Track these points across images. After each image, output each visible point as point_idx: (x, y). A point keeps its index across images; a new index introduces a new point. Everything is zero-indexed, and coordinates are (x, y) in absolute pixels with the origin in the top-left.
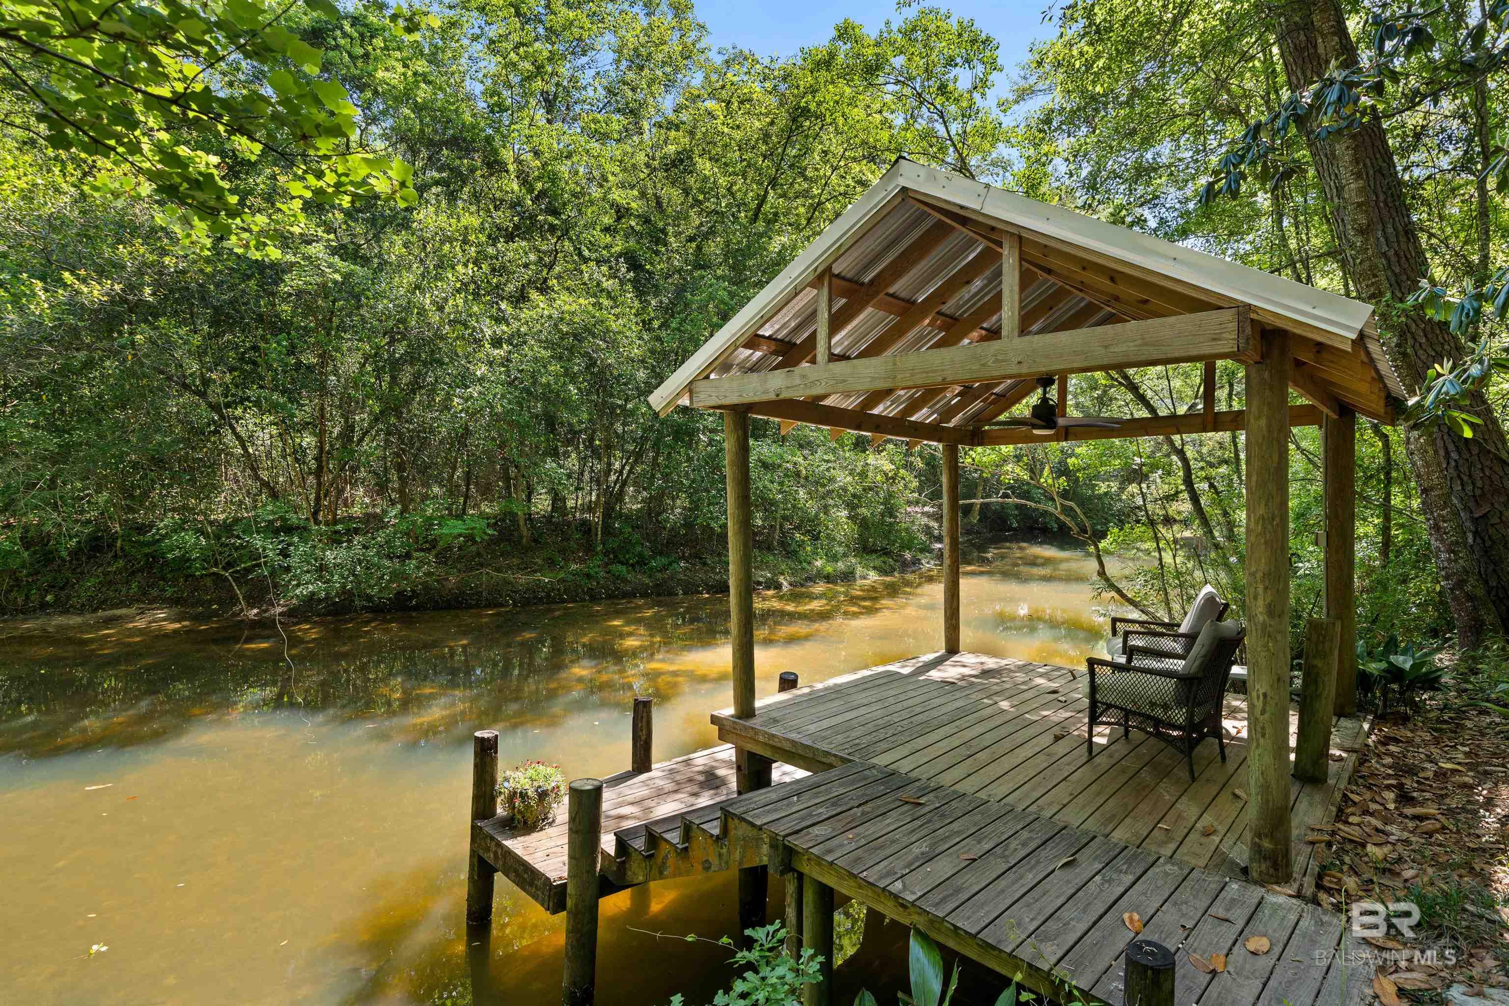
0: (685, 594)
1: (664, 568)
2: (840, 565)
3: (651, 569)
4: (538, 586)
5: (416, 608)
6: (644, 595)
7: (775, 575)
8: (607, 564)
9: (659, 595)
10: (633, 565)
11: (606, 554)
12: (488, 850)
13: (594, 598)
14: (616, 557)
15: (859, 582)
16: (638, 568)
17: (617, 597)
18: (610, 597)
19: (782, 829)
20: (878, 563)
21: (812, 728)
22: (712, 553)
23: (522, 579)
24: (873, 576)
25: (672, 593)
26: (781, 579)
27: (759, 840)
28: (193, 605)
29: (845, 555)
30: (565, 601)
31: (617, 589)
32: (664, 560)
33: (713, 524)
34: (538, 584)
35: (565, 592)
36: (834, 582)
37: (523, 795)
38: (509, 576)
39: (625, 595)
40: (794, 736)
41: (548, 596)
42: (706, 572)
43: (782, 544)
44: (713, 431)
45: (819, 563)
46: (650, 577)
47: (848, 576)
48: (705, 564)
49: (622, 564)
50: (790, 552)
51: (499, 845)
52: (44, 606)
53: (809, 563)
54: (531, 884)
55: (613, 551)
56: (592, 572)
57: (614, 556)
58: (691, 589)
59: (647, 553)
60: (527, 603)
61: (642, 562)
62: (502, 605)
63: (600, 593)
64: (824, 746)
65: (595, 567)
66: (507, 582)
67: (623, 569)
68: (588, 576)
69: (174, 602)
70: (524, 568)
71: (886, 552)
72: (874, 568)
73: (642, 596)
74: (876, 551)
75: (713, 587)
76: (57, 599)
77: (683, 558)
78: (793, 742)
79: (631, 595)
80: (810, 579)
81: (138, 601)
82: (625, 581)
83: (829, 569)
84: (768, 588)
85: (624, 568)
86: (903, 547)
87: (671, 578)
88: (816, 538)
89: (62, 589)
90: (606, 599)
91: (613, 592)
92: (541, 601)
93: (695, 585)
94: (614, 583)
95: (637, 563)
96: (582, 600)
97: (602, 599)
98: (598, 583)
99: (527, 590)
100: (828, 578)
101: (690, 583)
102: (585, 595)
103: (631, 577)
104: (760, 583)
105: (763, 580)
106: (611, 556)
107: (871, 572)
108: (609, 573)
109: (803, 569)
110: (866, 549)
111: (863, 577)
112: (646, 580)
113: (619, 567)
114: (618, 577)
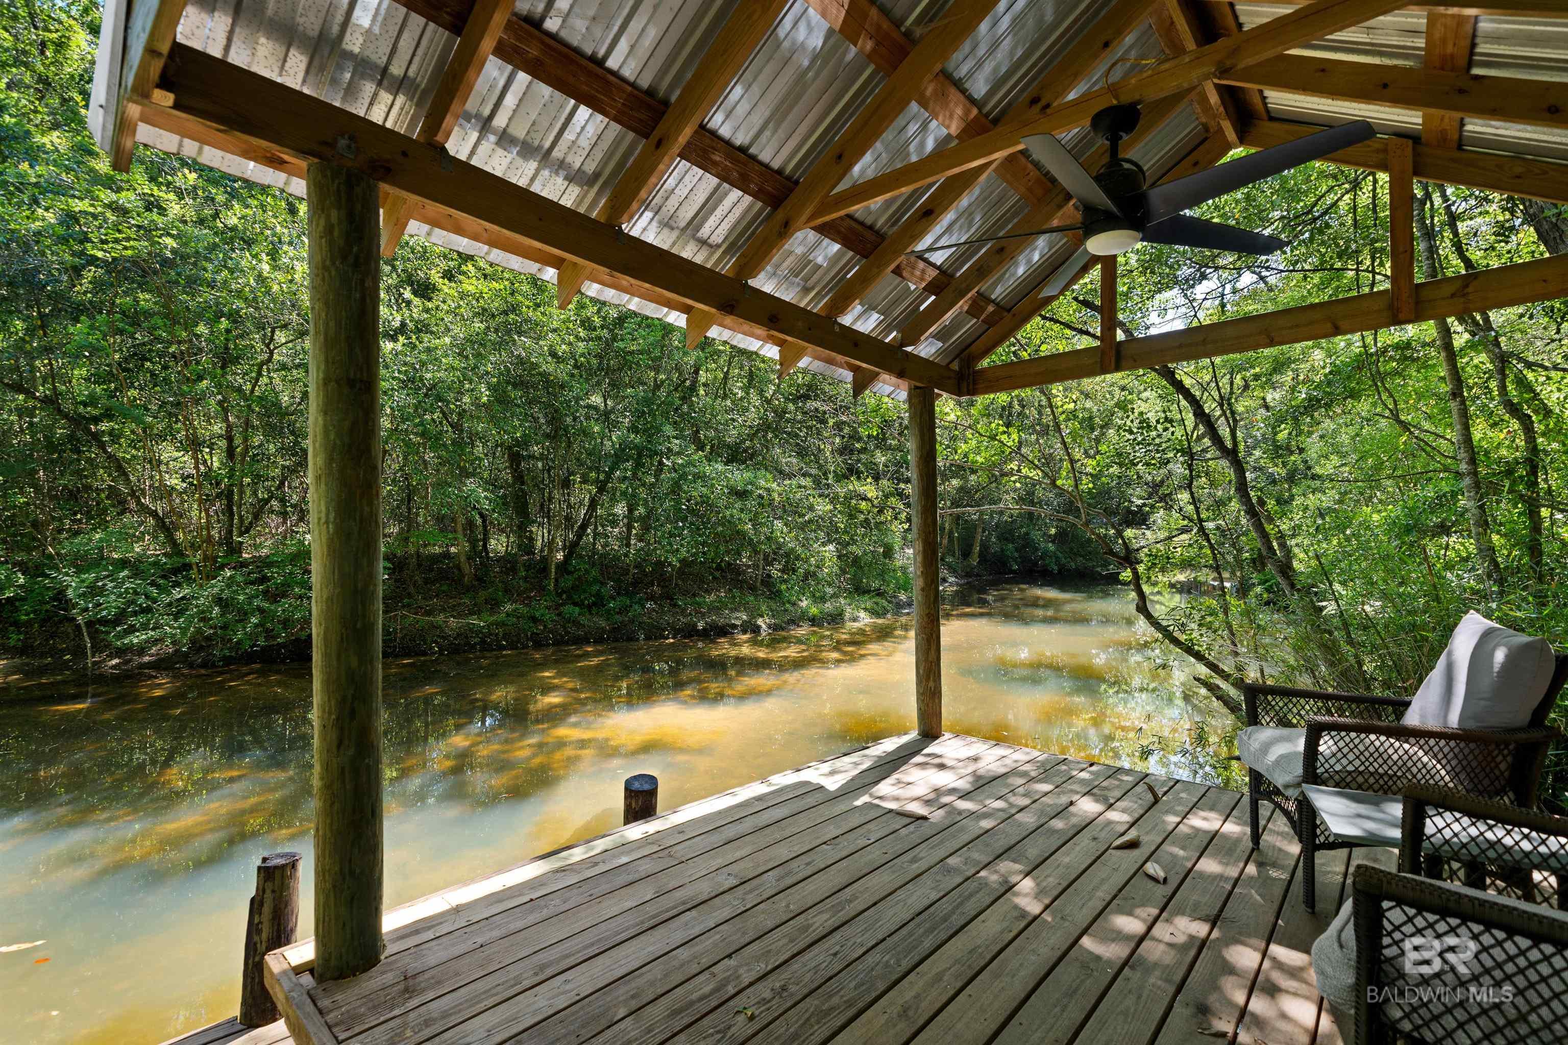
0: (648, 638)
1: (623, 610)
2: (828, 606)
3: (608, 611)
4: (471, 630)
6: (599, 641)
7: (755, 617)
8: (558, 606)
9: (616, 640)
10: (589, 607)
13: (539, 645)
14: (570, 597)
16: (594, 610)
17: (567, 643)
18: (556, 643)
20: (869, 605)
23: (454, 623)
24: (864, 618)
25: (632, 639)
26: (760, 622)
29: (834, 596)
30: (503, 648)
31: (567, 633)
34: (471, 629)
35: (504, 638)
36: (820, 626)
38: (440, 619)
39: (573, 641)
41: (483, 642)
42: (675, 614)
45: (804, 604)
46: (607, 619)
47: (836, 619)
48: (675, 605)
49: (576, 605)
53: (794, 604)
56: (537, 614)
57: (569, 595)
58: (654, 633)
59: (607, 593)
60: (455, 650)
62: (424, 654)
63: (547, 638)
65: (542, 609)
66: (434, 627)
68: (534, 619)
71: (879, 593)
72: (865, 609)
73: (592, 644)
74: (868, 592)
75: (679, 631)
79: (583, 641)
80: (792, 621)
82: (576, 623)
83: (814, 611)
84: (745, 632)
85: (577, 610)
86: (899, 587)
87: (632, 621)
90: (553, 645)
91: (562, 637)
92: (473, 647)
93: (658, 628)
94: (564, 627)
95: (594, 604)
96: (525, 647)
97: (549, 645)
98: (545, 626)
99: (458, 635)
100: (813, 621)
101: (654, 627)
102: (528, 640)
103: (583, 620)
104: (734, 626)
105: (738, 623)
106: (564, 596)
107: (862, 614)
108: (559, 615)
109: (786, 610)
110: (859, 590)
111: (855, 620)
112: (603, 624)
113: (572, 608)
114: (569, 620)
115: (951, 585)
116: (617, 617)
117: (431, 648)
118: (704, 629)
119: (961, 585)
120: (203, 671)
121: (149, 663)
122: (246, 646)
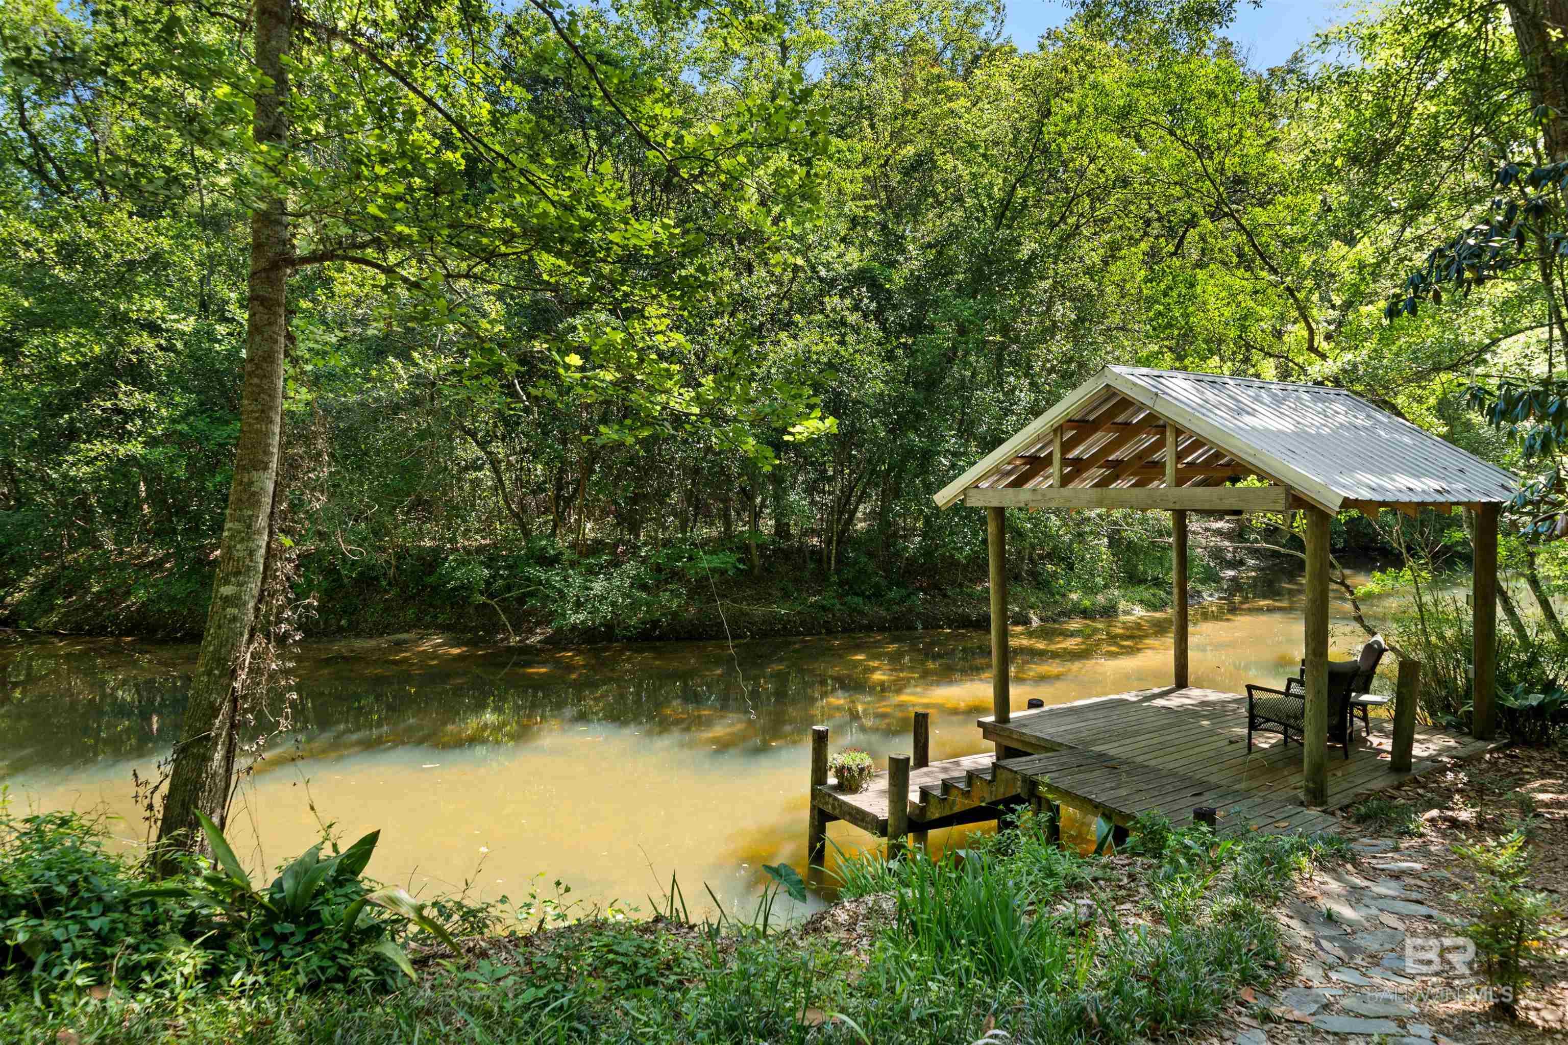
0: (925, 628)
1: (902, 600)
2: (1100, 599)
3: (888, 601)
4: (774, 618)
5: (660, 638)
6: (882, 629)
7: (1022, 608)
8: (842, 596)
9: (898, 630)
10: (869, 597)
11: (841, 584)
12: (827, 803)
13: (831, 631)
14: (851, 587)
15: (1123, 618)
16: (873, 600)
17: (853, 630)
18: (845, 630)
19: (1029, 773)
20: (1146, 595)
21: (1051, 731)
22: (953, 583)
23: (758, 611)
24: (1139, 612)
25: (911, 628)
26: (1031, 613)
27: (1015, 779)
28: (463, 632)
29: (1106, 586)
30: (799, 633)
31: (853, 622)
32: (903, 592)
33: (957, 556)
34: (775, 616)
35: (801, 625)
36: (1093, 619)
37: (850, 769)
38: (745, 606)
39: (861, 628)
40: (1038, 734)
41: (785, 628)
42: (947, 605)
43: (1034, 574)
44: (954, 454)
45: (1074, 596)
46: (887, 609)
47: (1109, 612)
48: (945, 596)
49: (858, 595)
50: (1041, 583)
51: (836, 799)
52: (340, 629)
53: (1064, 595)
54: (863, 820)
55: (847, 582)
56: (828, 604)
57: (849, 587)
58: (931, 624)
59: (884, 584)
60: (765, 635)
61: (877, 595)
63: (836, 626)
64: (1059, 740)
65: (830, 599)
66: (743, 614)
67: (858, 600)
69: (444, 628)
70: (759, 599)
71: (1157, 583)
72: (1141, 602)
73: (880, 631)
74: (1142, 581)
75: (953, 621)
76: (350, 623)
77: (921, 589)
78: (1038, 738)
79: (869, 628)
80: (1063, 614)
81: (415, 626)
82: (862, 613)
83: (1086, 603)
84: (1018, 624)
85: (860, 600)
87: (910, 610)
88: (1071, 567)
89: (352, 614)
90: (844, 633)
91: (850, 625)
92: (779, 633)
93: (935, 618)
94: (851, 617)
95: (874, 594)
96: (820, 633)
97: (839, 633)
98: (834, 615)
99: (764, 621)
100: (1085, 613)
101: (930, 617)
102: (821, 627)
103: (867, 610)
106: (846, 587)
107: (1137, 607)
108: (844, 605)
109: (1056, 602)
110: (1133, 579)
111: (1127, 613)
112: (883, 613)
113: (856, 599)
114: (855, 610)
115: (1250, 569)
119: (1261, 569)
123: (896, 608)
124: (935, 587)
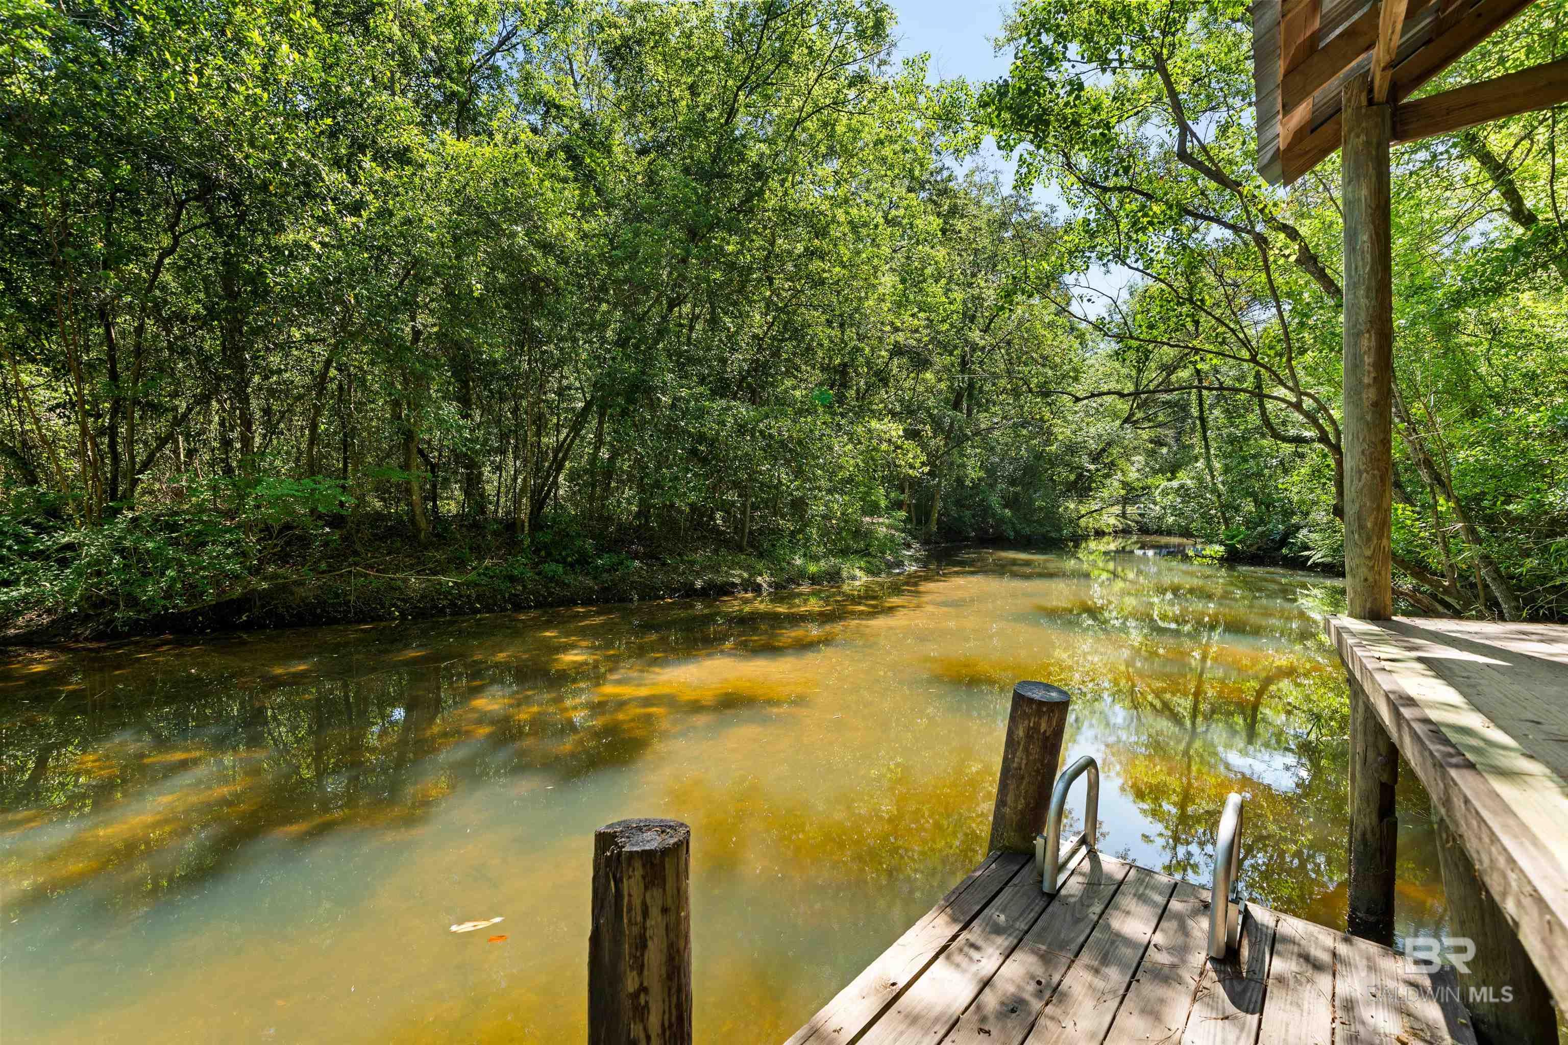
0: (642, 598)
1: (612, 569)
2: (824, 566)
3: (595, 570)
6: (587, 602)
7: (750, 575)
8: (537, 564)
9: (607, 601)
10: (572, 565)
13: (519, 607)
14: (549, 554)
15: (849, 583)
16: (578, 568)
17: (551, 605)
18: (539, 605)
20: (862, 563)
22: (671, 553)
24: (863, 577)
25: (624, 599)
26: (759, 580)
30: (478, 611)
31: (551, 594)
32: (612, 559)
34: (440, 590)
35: (478, 599)
36: (821, 583)
38: (396, 577)
39: (561, 602)
41: (453, 604)
42: (666, 573)
45: (799, 563)
46: (595, 578)
47: (834, 577)
48: (664, 564)
49: (557, 562)
53: (788, 563)
55: (546, 546)
57: (547, 553)
58: (648, 593)
59: (591, 551)
60: (421, 614)
61: (583, 560)
62: (381, 619)
63: (527, 599)
65: (521, 564)
66: (392, 587)
67: (558, 568)
68: (512, 579)
70: (419, 567)
71: (868, 554)
72: (860, 568)
73: (583, 604)
74: (858, 551)
75: (675, 590)
79: (571, 602)
80: (791, 580)
82: (562, 584)
83: (813, 568)
84: (745, 590)
85: (560, 568)
87: (623, 580)
90: (536, 607)
91: (545, 598)
92: (442, 611)
93: (652, 588)
94: (547, 588)
95: (578, 561)
96: (502, 609)
97: (530, 607)
98: (524, 587)
99: (422, 597)
100: (813, 579)
101: (646, 586)
102: (505, 602)
103: (569, 579)
104: (734, 585)
105: (737, 581)
106: (543, 553)
107: (858, 573)
108: (539, 574)
109: (783, 569)
110: (848, 550)
111: (852, 578)
112: (590, 582)
113: (553, 566)
114: (552, 579)
116: (605, 575)
117: (391, 613)
118: (703, 588)
120: (94, 645)
121: (16, 635)
122: (158, 609)
123: (605, 576)
124: (651, 556)
